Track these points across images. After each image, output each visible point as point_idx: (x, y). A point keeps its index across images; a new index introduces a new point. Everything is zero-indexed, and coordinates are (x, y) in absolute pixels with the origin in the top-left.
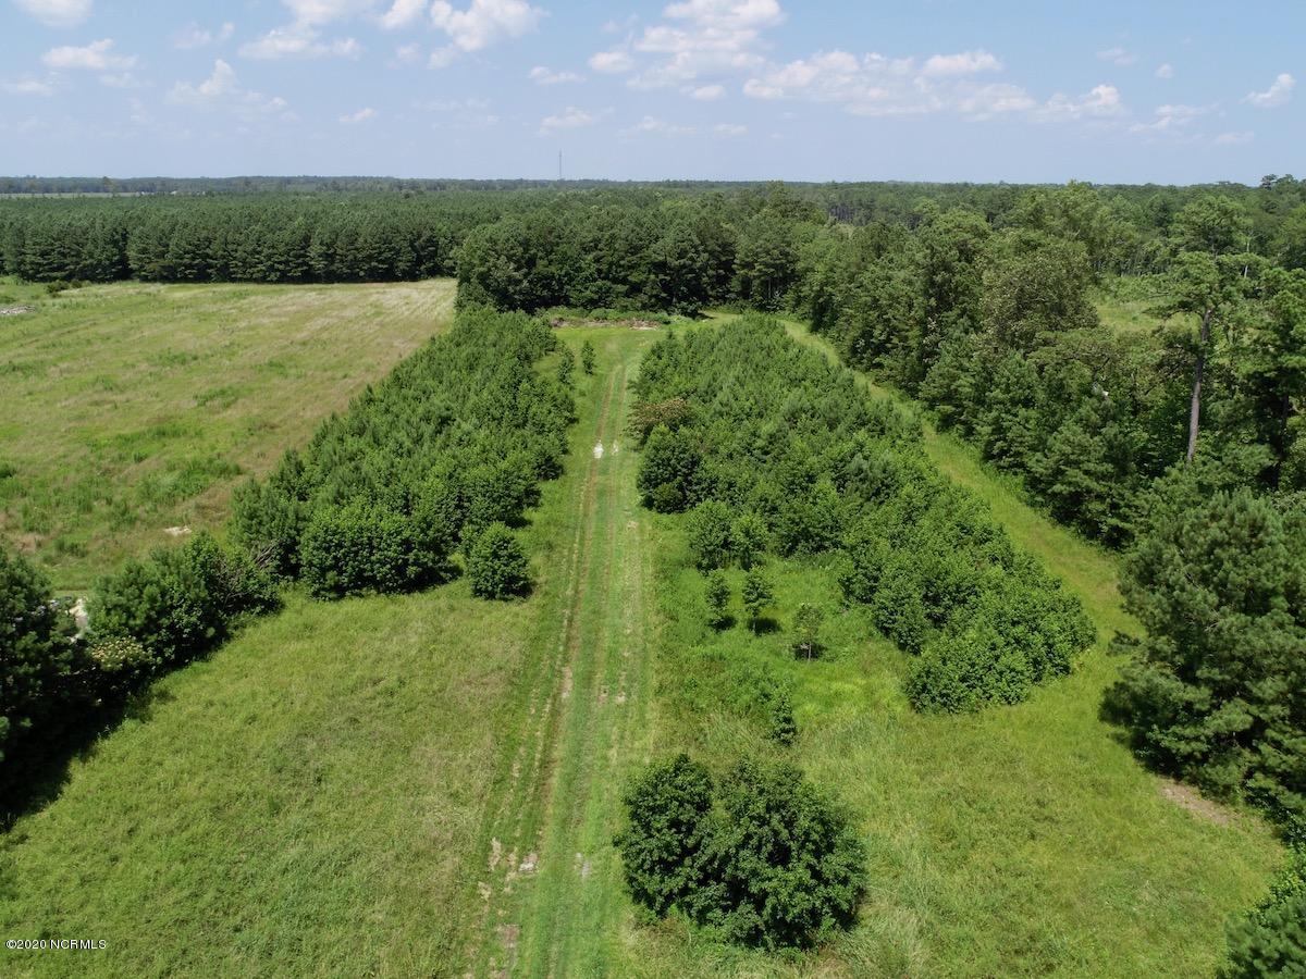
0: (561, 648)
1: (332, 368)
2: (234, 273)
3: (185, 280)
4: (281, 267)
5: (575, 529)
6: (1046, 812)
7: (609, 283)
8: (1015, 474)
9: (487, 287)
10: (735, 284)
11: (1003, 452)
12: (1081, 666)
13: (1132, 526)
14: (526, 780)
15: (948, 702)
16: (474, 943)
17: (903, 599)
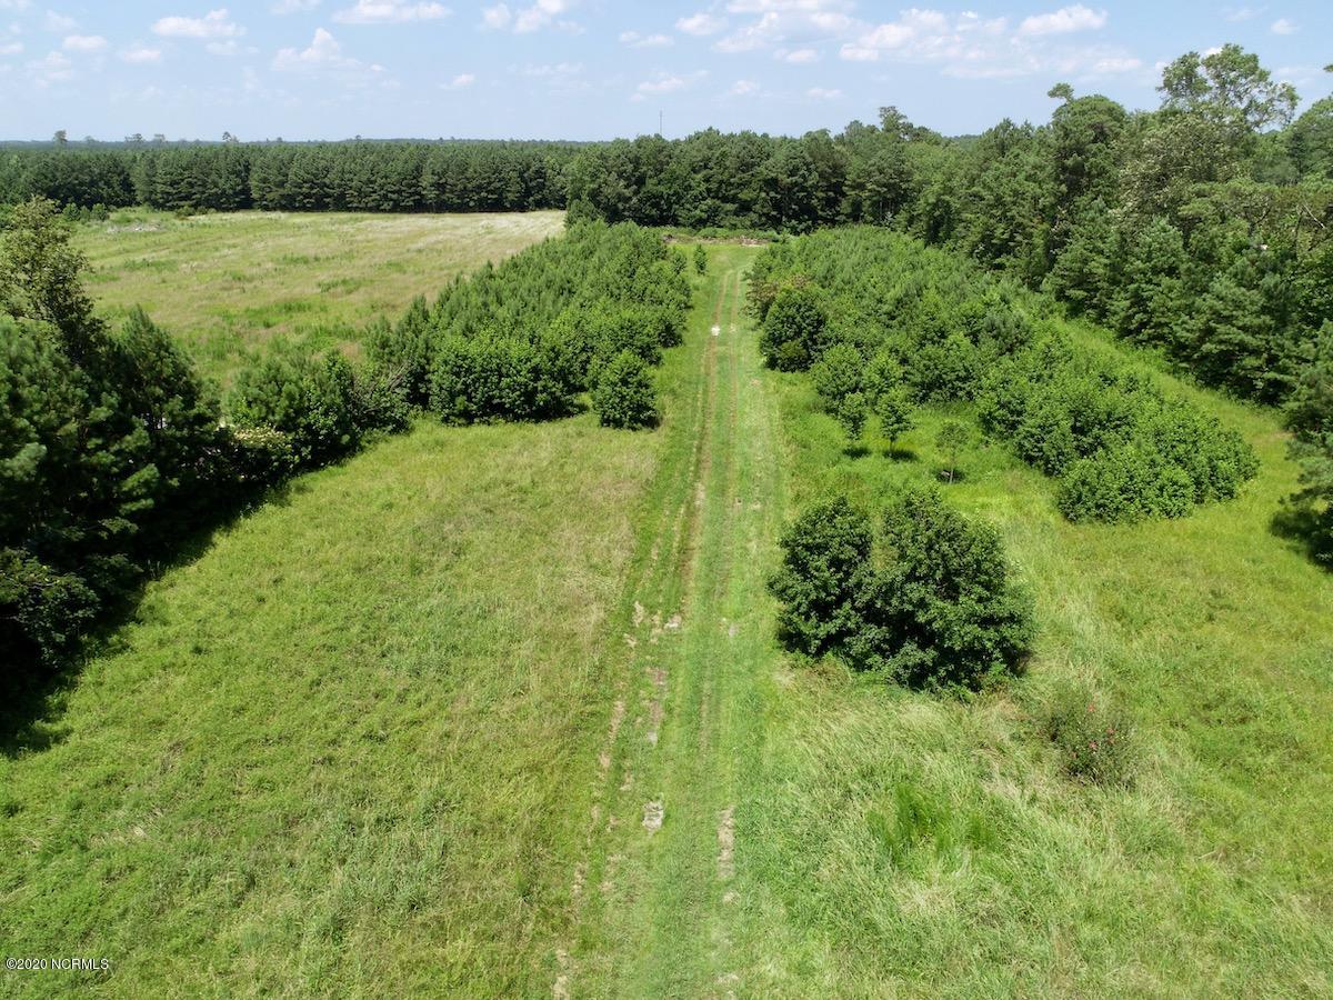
0: (692, 468)
1: (448, 268)
2: (351, 202)
3: (304, 209)
4: (394, 196)
5: (697, 384)
6: (1222, 602)
7: (718, 202)
8: (1155, 347)
9: (597, 204)
10: (845, 207)
11: (1143, 325)
12: (1245, 492)
13: (1293, 378)
14: (665, 561)
15: (1104, 513)
16: (624, 679)
17: (1051, 425)
